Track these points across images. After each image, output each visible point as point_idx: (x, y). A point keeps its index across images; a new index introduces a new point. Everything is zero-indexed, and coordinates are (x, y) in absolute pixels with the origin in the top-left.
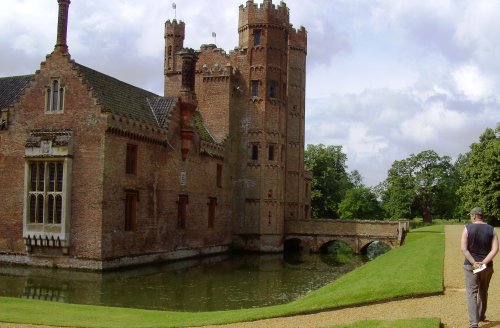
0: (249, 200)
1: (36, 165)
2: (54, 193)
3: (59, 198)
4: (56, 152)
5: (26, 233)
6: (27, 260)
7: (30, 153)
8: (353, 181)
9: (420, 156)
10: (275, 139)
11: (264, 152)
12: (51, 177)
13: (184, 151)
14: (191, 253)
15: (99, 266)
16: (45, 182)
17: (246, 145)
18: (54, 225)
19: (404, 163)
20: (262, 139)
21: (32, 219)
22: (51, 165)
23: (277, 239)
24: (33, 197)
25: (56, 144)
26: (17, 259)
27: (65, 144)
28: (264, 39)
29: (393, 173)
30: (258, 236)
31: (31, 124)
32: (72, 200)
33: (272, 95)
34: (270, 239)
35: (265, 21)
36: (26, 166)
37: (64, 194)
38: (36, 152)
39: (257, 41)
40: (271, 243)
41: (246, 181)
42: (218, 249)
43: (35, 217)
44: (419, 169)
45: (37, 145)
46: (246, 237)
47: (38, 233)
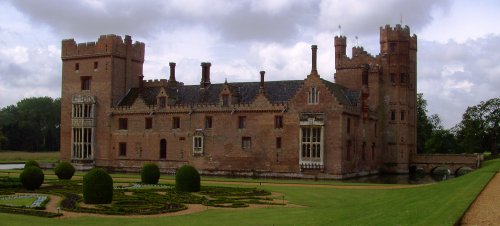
0: (390, 144)
1: (306, 130)
2: (316, 143)
3: (319, 146)
4: (317, 123)
5: (301, 162)
6: (301, 175)
7: (302, 123)
8: (433, 123)
9: (488, 103)
10: (405, 108)
11: (398, 116)
12: (314, 135)
13: (365, 119)
14: (366, 173)
15: (341, 177)
16: (311, 138)
17: (388, 112)
18: (316, 158)
19: (475, 109)
20: (397, 108)
21: (304, 155)
22: (314, 130)
23: (406, 166)
24: (304, 145)
25: (317, 120)
26: (295, 175)
27: (321, 120)
28: (397, 49)
29: (466, 116)
30: (396, 164)
31: (300, 109)
32: (325, 146)
33: (402, 82)
34: (402, 166)
35: (397, 38)
36: (301, 131)
37: (322, 143)
38: (306, 123)
39: (393, 50)
40: (403, 168)
41: (388, 132)
42: (375, 172)
43: (306, 154)
44: (487, 114)
45: (306, 120)
46: (388, 165)
47: (307, 162)
